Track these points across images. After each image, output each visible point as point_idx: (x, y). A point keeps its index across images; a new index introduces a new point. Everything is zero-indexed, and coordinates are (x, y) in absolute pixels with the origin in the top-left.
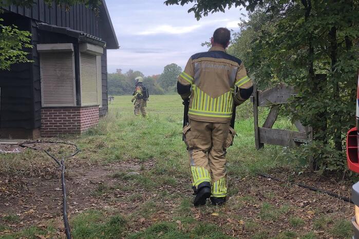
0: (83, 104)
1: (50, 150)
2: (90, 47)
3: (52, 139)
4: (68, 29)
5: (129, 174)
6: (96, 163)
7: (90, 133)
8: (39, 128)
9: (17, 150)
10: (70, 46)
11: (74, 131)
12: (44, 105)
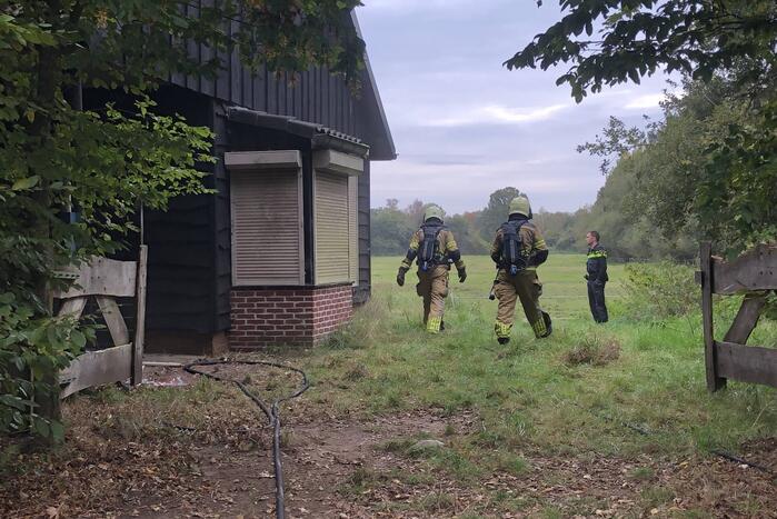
0: (318, 281)
1: (248, 381)
2: (336, 159)
3: (253, 356)
4: (291, 119)
5: (419, 445)
6: (346, 415)
7: (333, 343)
8: (227, 331)
9: (179, 381)
10: (294, 157)
11: (298, 339)
12: (237, 282)
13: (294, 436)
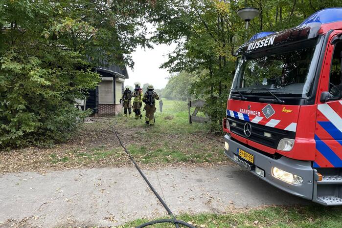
0: (116, 103)
1: (105, 122)
2: (120, 79)
3: (103, 118)
4: (111, 71)
5: (142, 132)
6: (126, 128)
7: (119, 115)
8: (97, 113)
9: (91, 122)
10: (112, 79)
11: (112, 114)
12: (99, 103)
13: (119, 131)
